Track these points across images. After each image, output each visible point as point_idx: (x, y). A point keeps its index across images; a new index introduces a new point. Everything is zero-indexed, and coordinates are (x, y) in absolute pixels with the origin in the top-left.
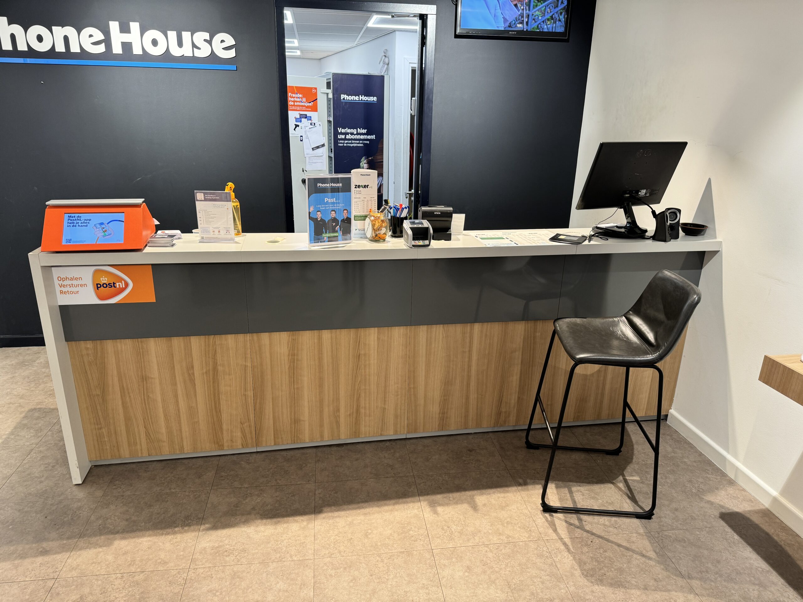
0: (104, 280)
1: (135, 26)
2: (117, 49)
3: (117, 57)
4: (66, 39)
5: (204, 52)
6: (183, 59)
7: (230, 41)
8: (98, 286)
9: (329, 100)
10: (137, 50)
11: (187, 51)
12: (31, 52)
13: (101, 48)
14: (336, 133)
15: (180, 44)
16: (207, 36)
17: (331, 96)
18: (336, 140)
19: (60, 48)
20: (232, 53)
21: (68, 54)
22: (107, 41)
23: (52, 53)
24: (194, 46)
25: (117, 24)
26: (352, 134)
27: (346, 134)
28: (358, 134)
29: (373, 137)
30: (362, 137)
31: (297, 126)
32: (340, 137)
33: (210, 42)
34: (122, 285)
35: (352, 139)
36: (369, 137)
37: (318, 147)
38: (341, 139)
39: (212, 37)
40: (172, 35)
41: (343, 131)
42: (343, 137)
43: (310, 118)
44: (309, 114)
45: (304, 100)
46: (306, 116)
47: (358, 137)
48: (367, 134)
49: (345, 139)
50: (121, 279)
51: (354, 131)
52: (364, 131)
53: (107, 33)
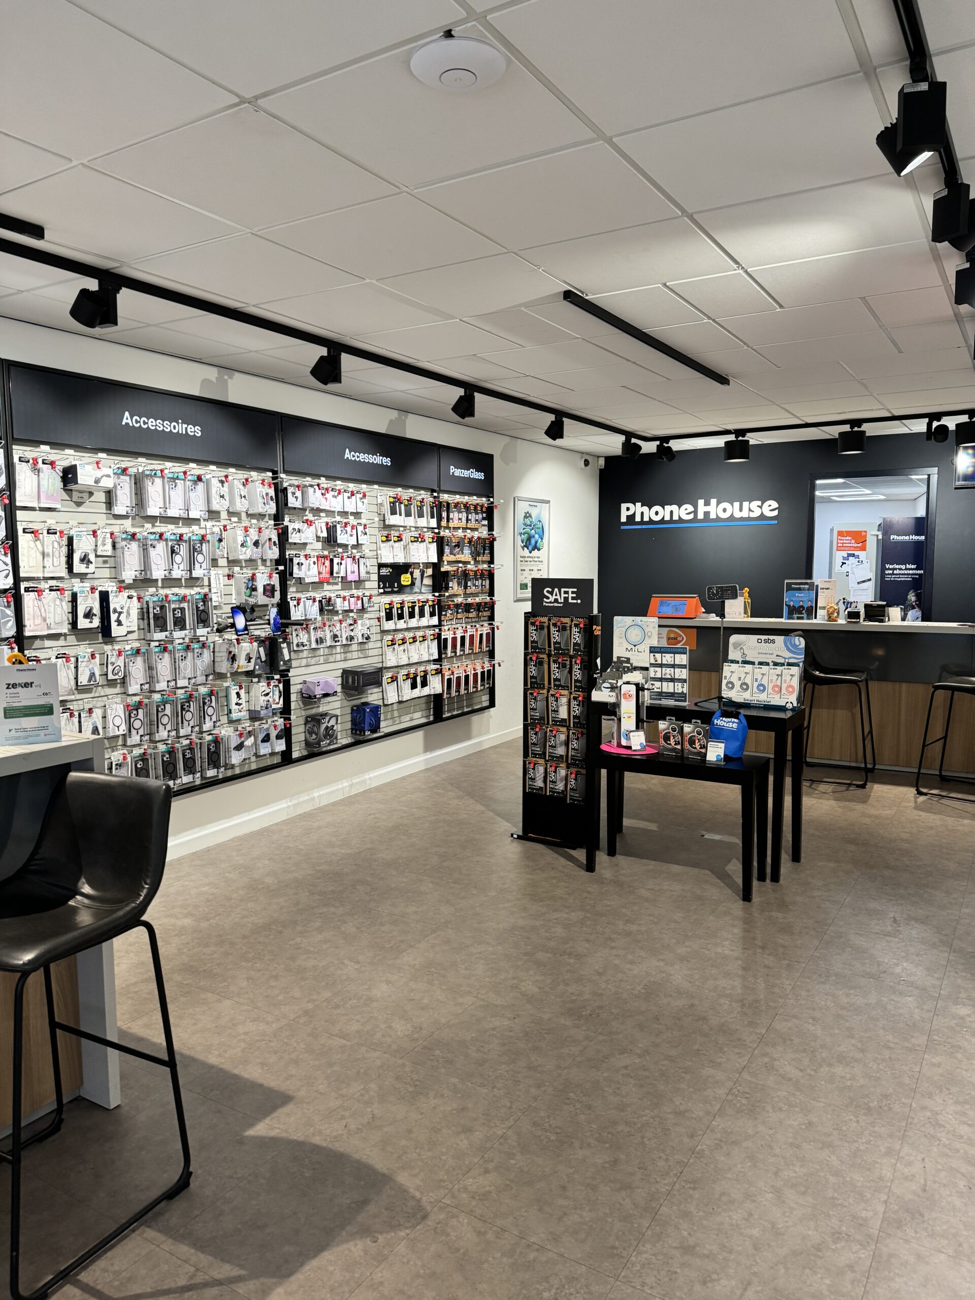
0: (672, 636)
1: (713, 501)
2: (701, 516)
3: (700, 521)
4: (672, 512)
5: (757, 513)
6: (742, 519)
7: (775, 505)
8: (669, 639)
9: (878, 540)
10: (713, 516)
11: (745, 514)
12: (651, 521)
13: (691, 516)
14: (883, 569)
15: (741, 510)
16: (759, 503)
17: (880, 537)
18: (883, 575)
19: (667, 518)
20: (776, 513)
21: (671, 521)
22: (695, 512)
23: (662, 521)
24: (750, 510)
25: (703, 501)
26: (900, 569)
27: (894, 569)
28: (906, 569)
29: (922, 572)
30: (911, 572)
31: (843, 563)
32: (887, 572)
33: (761, 507)
34: (681, 639)
35: (900, 574)
36: (919, 572)
37: (864, 582)
38: (889, 574)
39: (762, 504)
40: (737, 504)
41: (891, 567)
42: (891, 572)
43: (858, 557)
44: (856, 553)
45: (853, 541)
46: (853, 555)
47: (906, 572)
48: (916, 569)
49: (893, 574)
50: (680, 636)
51: (903, 567)
52: (913, 567)
53: (696, 507)
